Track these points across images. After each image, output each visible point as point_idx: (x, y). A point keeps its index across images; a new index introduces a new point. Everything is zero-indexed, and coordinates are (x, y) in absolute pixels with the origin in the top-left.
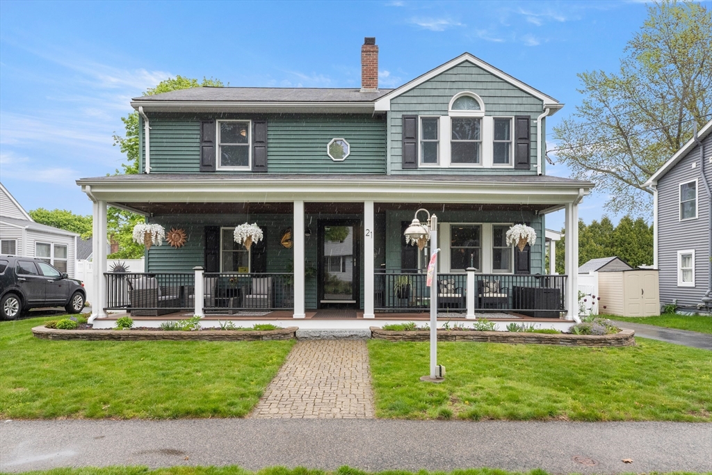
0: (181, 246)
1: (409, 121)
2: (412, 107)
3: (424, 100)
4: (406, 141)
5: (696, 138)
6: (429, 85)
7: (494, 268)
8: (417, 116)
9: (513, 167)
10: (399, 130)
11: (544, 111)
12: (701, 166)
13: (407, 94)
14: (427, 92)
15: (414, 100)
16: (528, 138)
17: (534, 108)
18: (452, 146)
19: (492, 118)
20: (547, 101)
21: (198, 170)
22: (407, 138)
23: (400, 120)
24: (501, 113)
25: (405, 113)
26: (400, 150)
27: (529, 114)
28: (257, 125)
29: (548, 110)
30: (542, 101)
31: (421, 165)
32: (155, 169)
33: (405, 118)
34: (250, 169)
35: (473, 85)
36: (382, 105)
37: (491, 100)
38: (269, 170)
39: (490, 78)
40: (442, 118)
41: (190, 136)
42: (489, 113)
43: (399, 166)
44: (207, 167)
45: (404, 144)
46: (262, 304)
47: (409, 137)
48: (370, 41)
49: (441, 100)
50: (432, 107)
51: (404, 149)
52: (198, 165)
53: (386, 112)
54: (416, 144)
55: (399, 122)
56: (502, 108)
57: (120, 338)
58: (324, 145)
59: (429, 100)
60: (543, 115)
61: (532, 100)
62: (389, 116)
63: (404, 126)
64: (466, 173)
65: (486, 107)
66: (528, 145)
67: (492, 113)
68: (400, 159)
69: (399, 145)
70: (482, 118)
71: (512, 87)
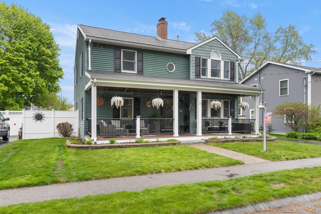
0: (102, 105)
1: (198, 59)
2: (199, 54)
3: (202, 52)
4: (197, 67)
5: (258, 70)
6: (204, 46)
7: (224, 116)
8: (200, 57)
9: (230, 80)
10: (194, 62)
11: (238, 61)
12: (259, 80)
13: (197, 49)
14: (203, 49)
15: (199, 51)
16: (234, 70)
17: (236, 59)
18: (211, 70)
19: (223, 61)
20: (239, 57)
21: (113, 71)
22: (197, 66)
23: (194, 58)
24: (226, 60)
25: (196, 56)
26: (195, 70)
27: (234, 61)
28: (139, 53)
29: (240, 60)
30: (238, 57)
31: (202, 77)
32: (93, 69)
33: (196, 58)
34: (136, 73)
35: (218, 48)
36: (189, 52)
37: (223, 55)
38: (144, 74)
39: (222, 46)
40: (208, 59)
41: (109, 55)
42: (222, 59)
43: (194, 76)
44: (117, 70)
45: (196, 68)
46: (145, 132)
47: (197, 65)
48: (163, 19)
49: (208, 52)
50: (205, 55)
51: (196, 70)
52: (113, 69)
53: (190, 55)
54: (200, 68)
55: (194, 59)
56: (226, 58)
57: (123, 147)
58: (165, 65)
59: (204, 52)
60: (238, 62)
61: (234, 56)
62: (191, 56)
63: (196, 61)
64: (215, 81)
65: (222, 57)
66: (234, 72)
67: (223, 60)
68: (194, 74)
69: (194, 68)
70: (220, 61)
71: (229, 51)
